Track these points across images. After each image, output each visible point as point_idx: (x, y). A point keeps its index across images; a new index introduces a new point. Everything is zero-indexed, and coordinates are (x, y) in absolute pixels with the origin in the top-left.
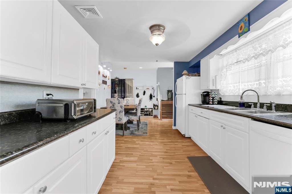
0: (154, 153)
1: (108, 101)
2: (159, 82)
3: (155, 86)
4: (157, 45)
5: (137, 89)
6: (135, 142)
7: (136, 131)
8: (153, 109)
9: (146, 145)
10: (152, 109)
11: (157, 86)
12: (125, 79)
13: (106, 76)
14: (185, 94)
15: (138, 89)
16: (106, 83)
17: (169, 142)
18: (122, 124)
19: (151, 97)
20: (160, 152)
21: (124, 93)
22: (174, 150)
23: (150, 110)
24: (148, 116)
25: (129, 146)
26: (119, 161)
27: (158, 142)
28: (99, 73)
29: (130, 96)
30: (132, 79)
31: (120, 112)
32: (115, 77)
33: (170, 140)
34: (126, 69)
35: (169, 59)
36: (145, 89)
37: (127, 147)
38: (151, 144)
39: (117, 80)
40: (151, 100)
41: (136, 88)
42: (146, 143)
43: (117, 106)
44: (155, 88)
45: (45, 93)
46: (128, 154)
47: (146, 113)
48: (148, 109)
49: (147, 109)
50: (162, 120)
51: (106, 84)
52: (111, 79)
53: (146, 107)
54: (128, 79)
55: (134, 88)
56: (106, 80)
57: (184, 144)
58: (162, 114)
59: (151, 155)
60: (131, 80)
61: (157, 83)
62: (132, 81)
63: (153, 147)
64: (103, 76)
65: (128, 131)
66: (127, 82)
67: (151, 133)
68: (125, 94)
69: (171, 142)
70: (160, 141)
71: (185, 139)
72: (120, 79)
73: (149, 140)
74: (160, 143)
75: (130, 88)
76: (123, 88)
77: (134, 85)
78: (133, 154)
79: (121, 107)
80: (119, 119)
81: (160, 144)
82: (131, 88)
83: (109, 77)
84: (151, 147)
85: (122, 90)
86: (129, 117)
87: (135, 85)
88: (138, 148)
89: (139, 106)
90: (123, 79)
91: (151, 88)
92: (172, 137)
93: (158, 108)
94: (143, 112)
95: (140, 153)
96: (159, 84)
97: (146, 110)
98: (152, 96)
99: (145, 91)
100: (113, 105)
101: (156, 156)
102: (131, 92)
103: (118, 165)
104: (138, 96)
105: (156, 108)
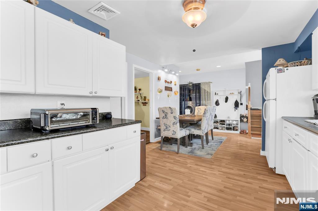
0: (200, 187)
1: (160, 111)
2: (249, 84)
3: (244, 89)
4: (193, 26)
5: (216, 94)
6: (187, 165)
7: (199, 149)
8: (239, 121)
9: (199, 172)
10: (237, 122)
11: (246, 89)
12: (200, 84)
13: (171, 82)
14: (275, 99)
15: (218, 94)
16: (171, 89)
17: (239, 175)
18: (177, 139)
19: (237, 105)
20: (211, 187)
21: (200, 100)
22: (239, 191)
23: (235, 122)
24: (231, 130)
25: (176, 168)
26: (147, 185)
27: (219, 171)
28: (159, 79)
29: (207, 104)
30: (210, 82)
31: (174, 123)
32: (189, 82)
33: (242, 173)
34: (199, 70)
35: (251, 46)
36: (227, 94)
37: (171, 168)
38: (208, 171)
39: (191, 85)
40: (237, 109)
41: (214, 94)
42: (201, 169)
43: (170, 117)
44: (244, 92)
45: (59, 103)
46: (166, 178)
47: (228, 126)
48: (231, 122)
49: (229, 120)
50: (251, 138)
51: (172, 91)
52: (180, 85)
53: (230, 118)
54: (204, 83)
55: (212, 94)
56: (172, 85)
57: (265, 185)
58: (252, 129)
59: (195, 188)
60: (208, 84)
61: (247, 85)
62: (210, 85)
63: (207, 177)
64: (166, 81)
65: (189, 147)
66: (202, 87)
67: (218, 156)
68: (200, 102)
69: (244, 176)
70: (224, 170)
71: (275, 176)
72: (194, 83)
73: (208, 166)
74: (222, 173)
75: (206, 94)
76: (197, 94)
77: (211, 90)
78: (170, 180)
79: (175, 118)
80: (173, 132)
81: (221, 175)
82: (209, 94)
83: (175, 82)
84: (204, 176)
85: (197, 97)
86: (191, 130)
87: (213, 90)
88: (184, 174)
89: (204, 116)
90: (198, 84)
91: (236, 93)
92: (251, 168)
93: (247, 121)
94: (224, 124)
95: (180, 182)
96: (249, 86)
97: (228, 122)
98: (238, 103)
99: (228, 97)
100: (166, 115)
101: (199, 192)
102: (209, 98)
103: (143, 190)
104: (217, 103)
105: (245, 120)
